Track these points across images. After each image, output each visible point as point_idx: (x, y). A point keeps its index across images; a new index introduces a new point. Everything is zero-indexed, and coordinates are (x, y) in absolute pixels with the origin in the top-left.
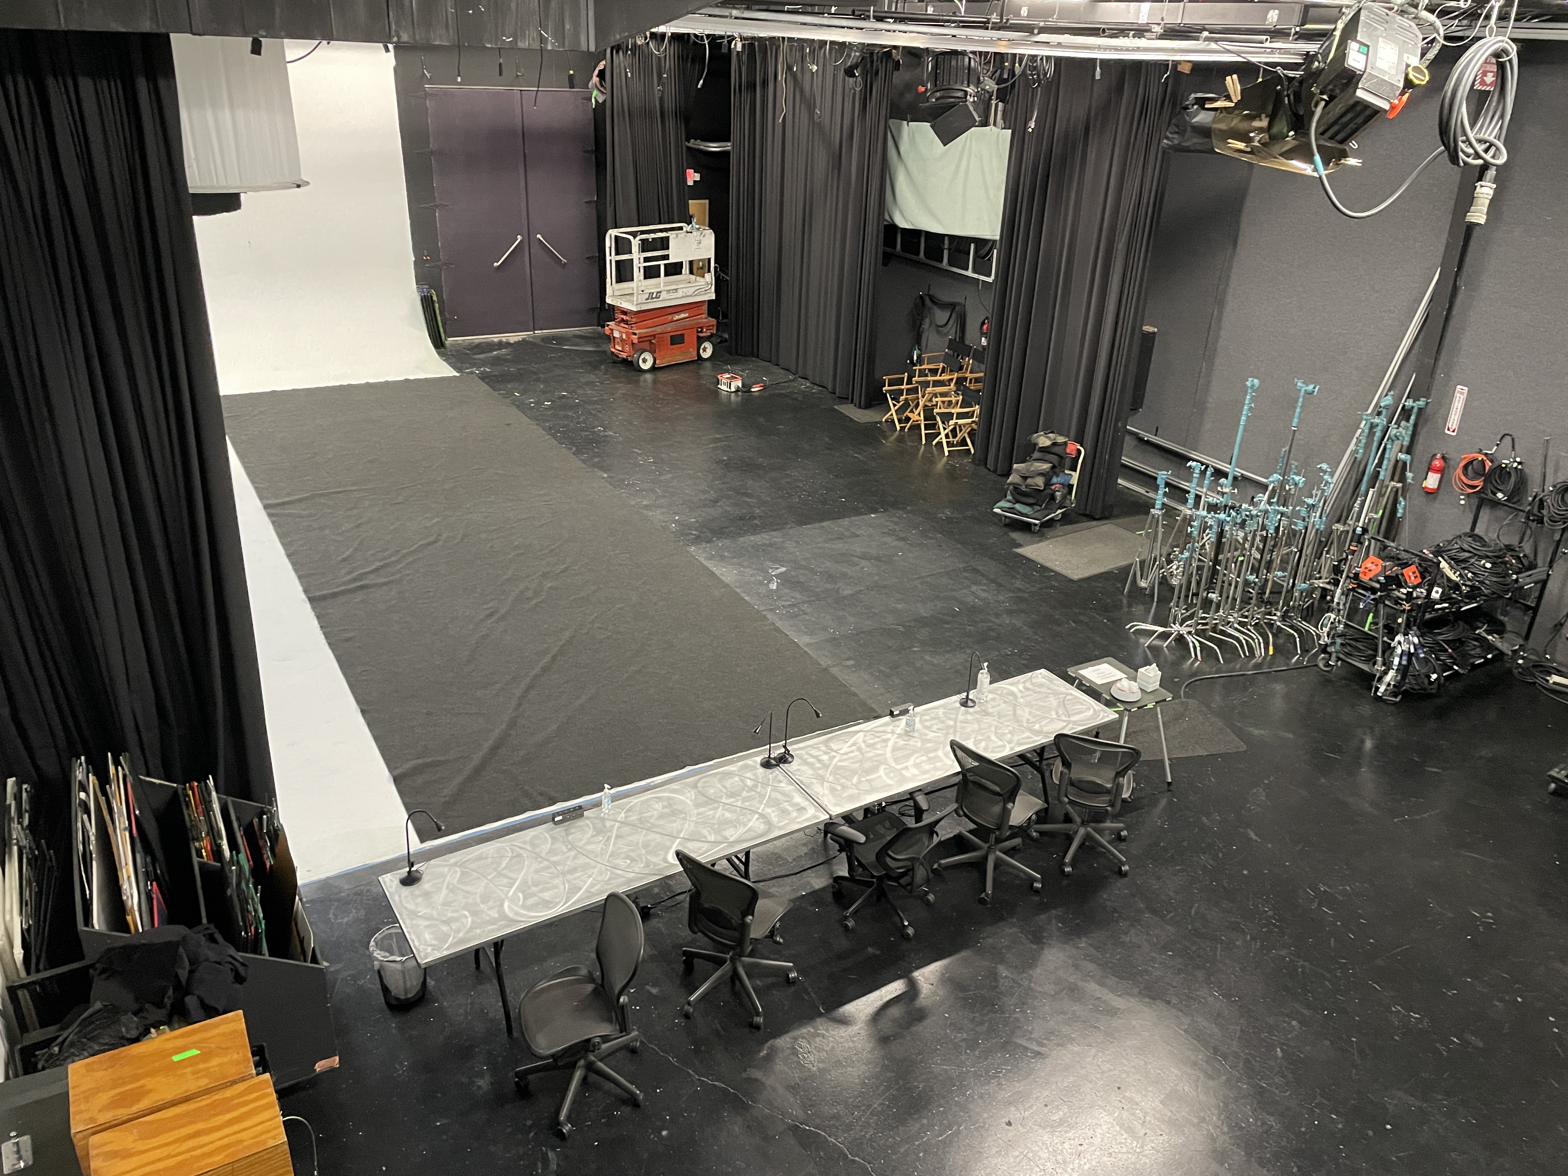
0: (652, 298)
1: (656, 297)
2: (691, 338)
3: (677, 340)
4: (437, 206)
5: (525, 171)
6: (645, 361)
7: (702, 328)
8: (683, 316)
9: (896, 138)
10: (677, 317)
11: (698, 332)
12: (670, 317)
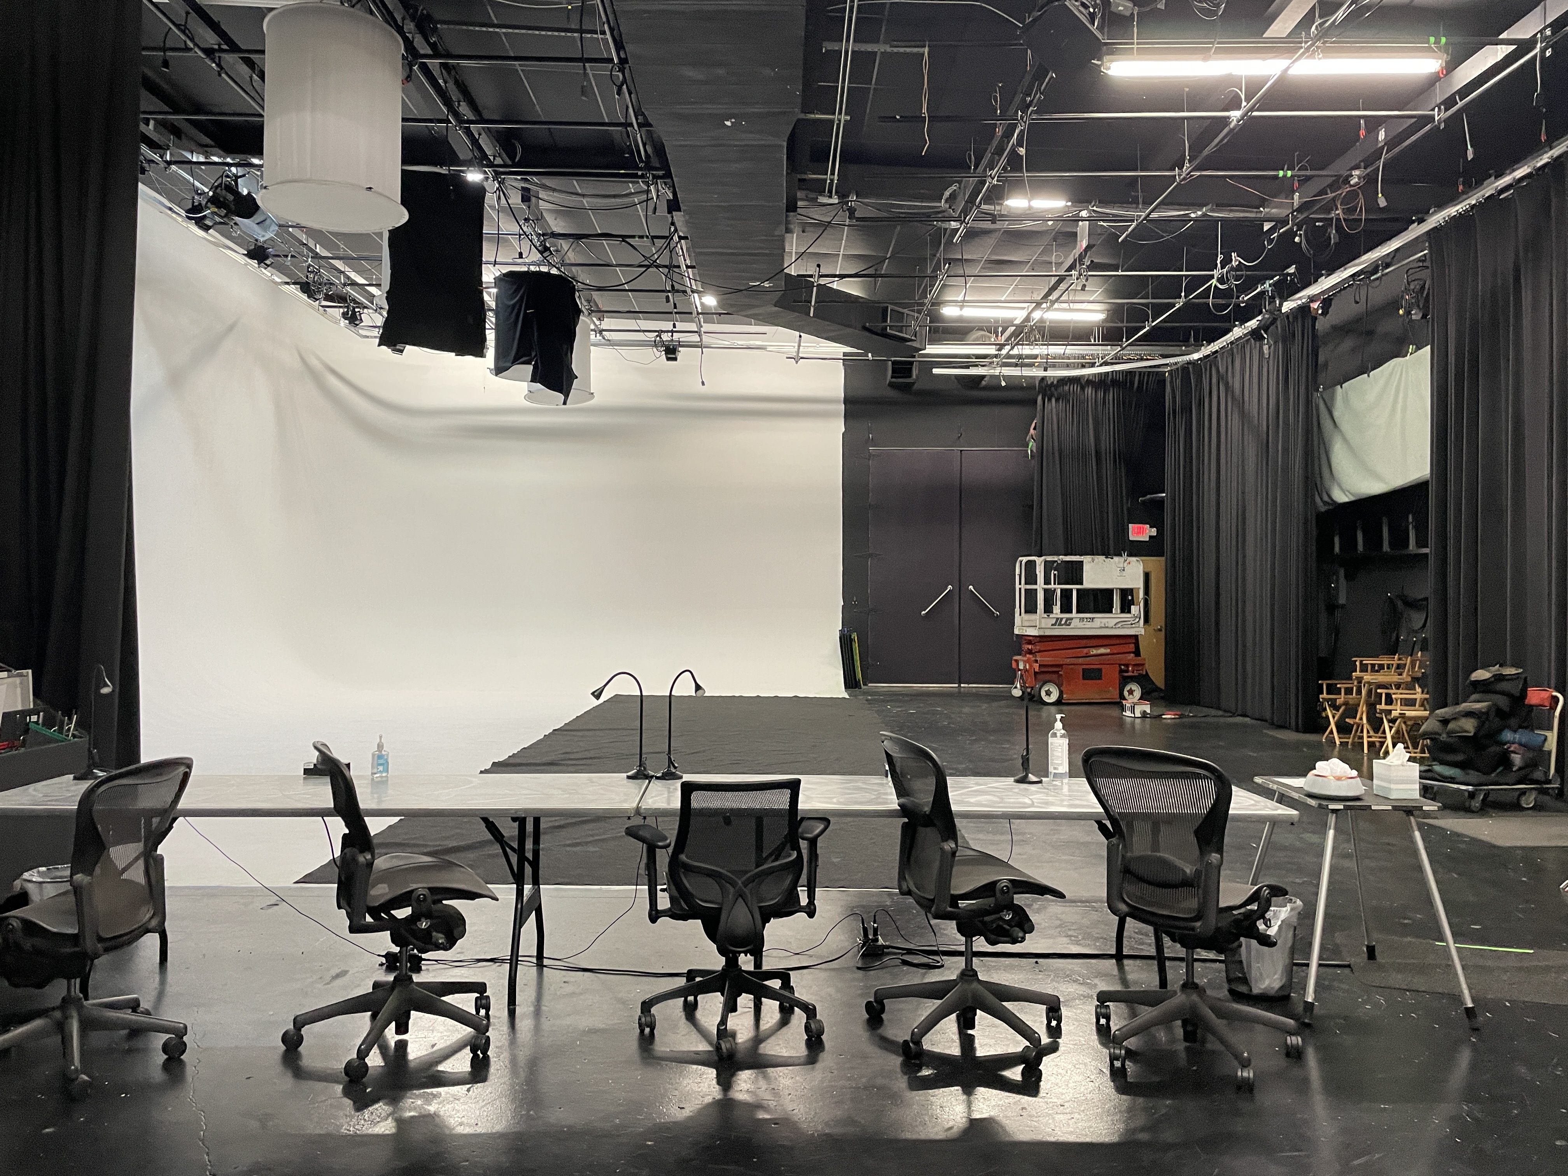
0: (1060, 624)
1: (1065, 624)
2: (1112, 674)
3: (1092, 674)
4: (871, 555)
5: (960, 524)
6: (1048, 693)
7: (1127, 666)
8: (1102, 651)
9: (1329, 404)
10: (1094, 652)
11: (1121, 671)
12: (1085, 650)
